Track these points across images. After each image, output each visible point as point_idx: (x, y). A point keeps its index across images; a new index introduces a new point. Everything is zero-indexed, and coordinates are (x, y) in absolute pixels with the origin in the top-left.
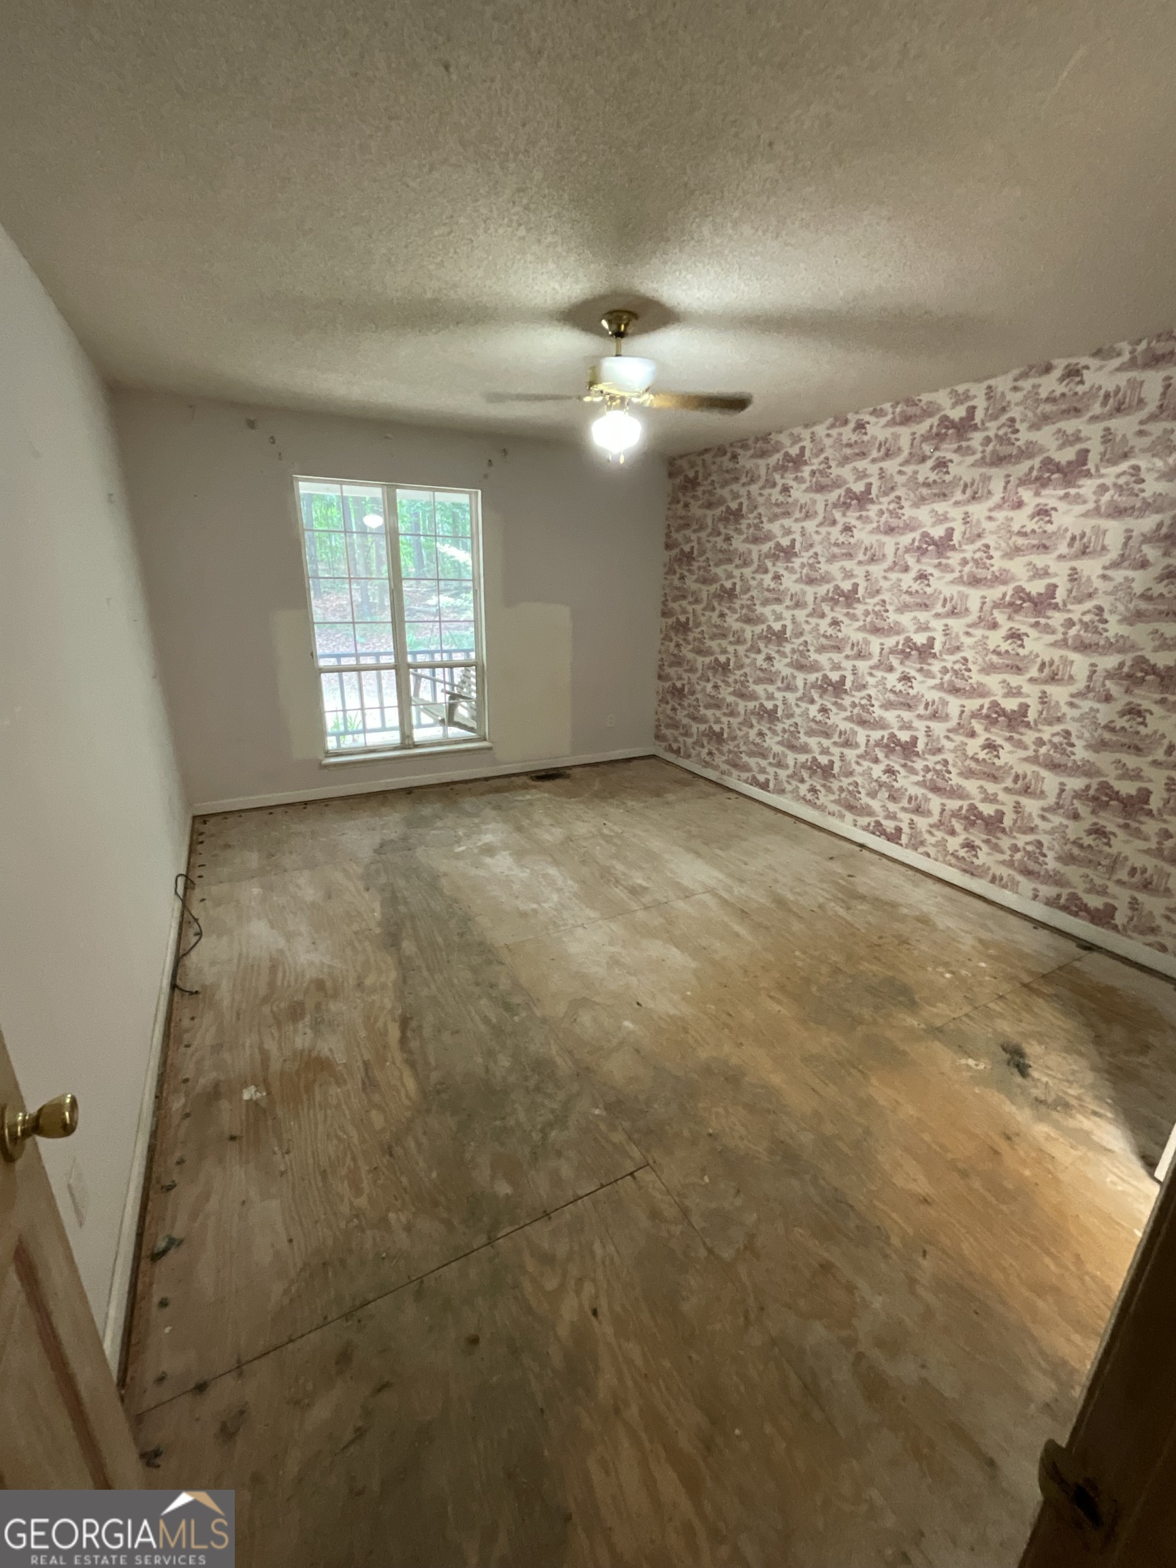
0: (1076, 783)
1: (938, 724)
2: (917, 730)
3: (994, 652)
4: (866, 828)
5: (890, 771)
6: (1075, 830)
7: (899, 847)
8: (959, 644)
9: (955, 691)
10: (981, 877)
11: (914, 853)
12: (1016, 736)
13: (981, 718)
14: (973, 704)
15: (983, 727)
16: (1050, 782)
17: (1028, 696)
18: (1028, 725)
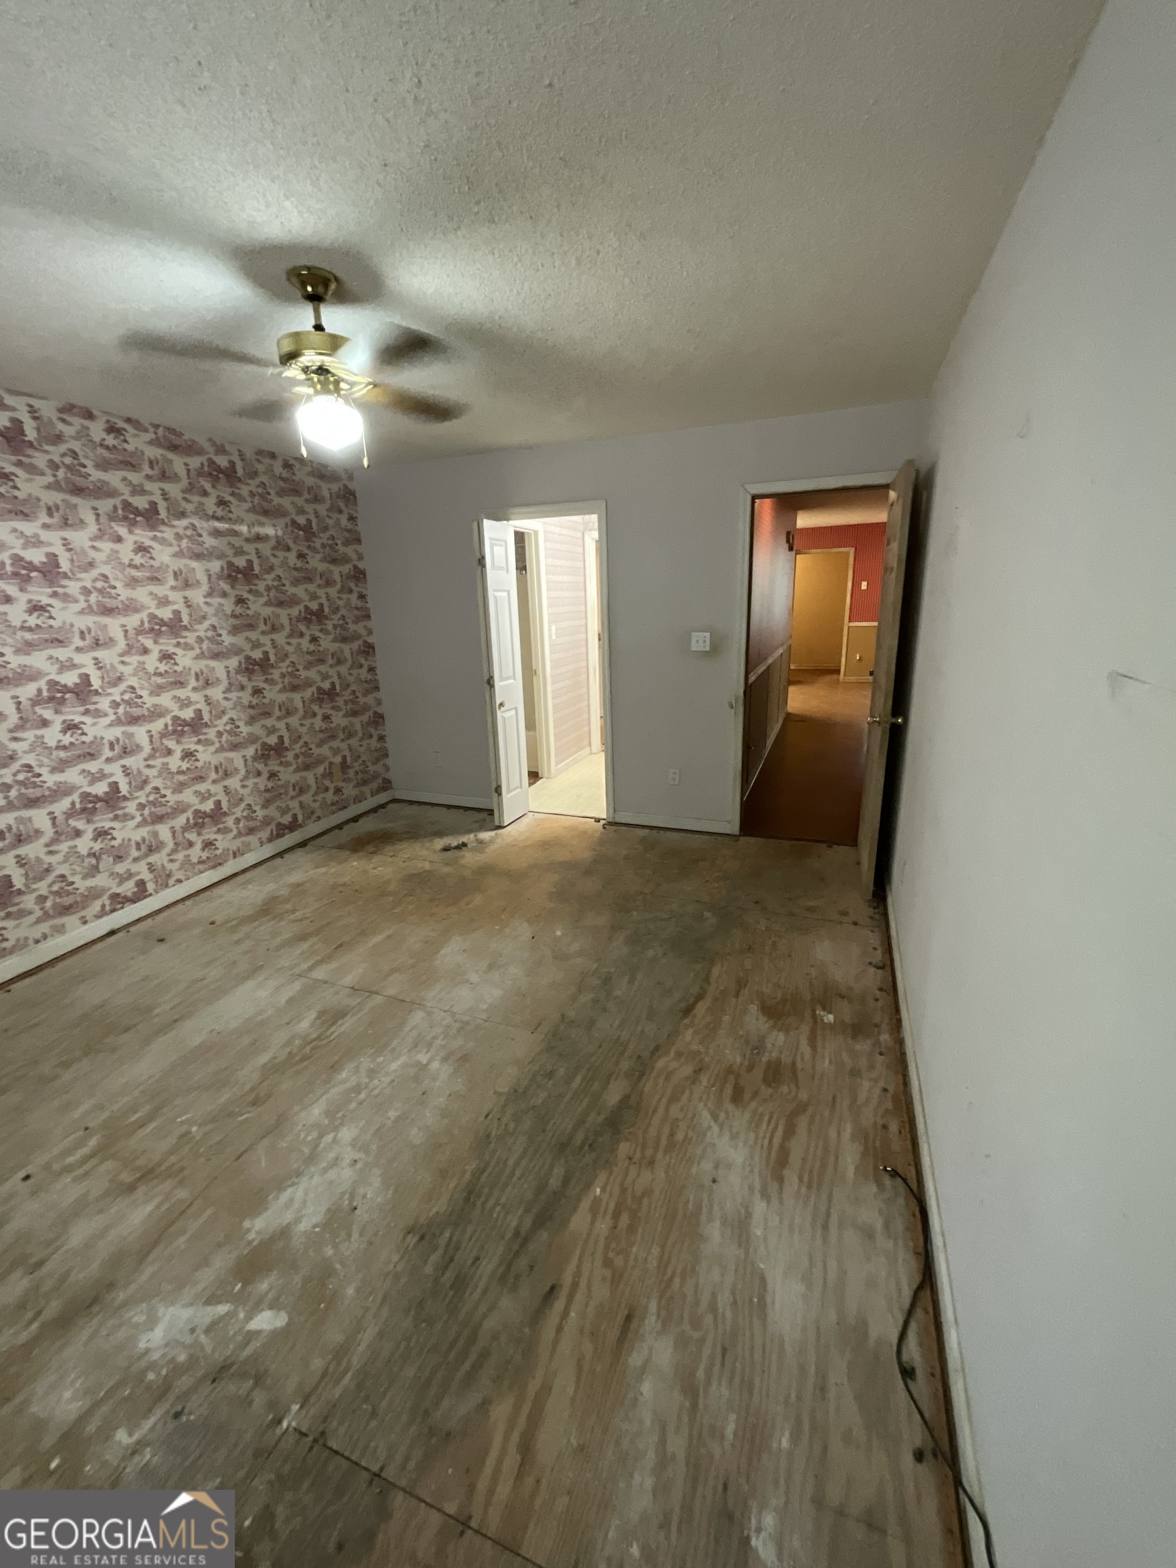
0: (250, 752)
1: (133, 759)
2: (112, 775)
3: (155, 674)
4: (102, 913)
5: (100, 834)
6: (262, 782)
7: (151, 898)
8: (119, 674)
9: (134, 720)
10: (226, 861)
11: (168, 891)
12: (202, 737)
13: (170, 735)
14: (158, 726)
15: (175, 742)
16: (237, 758)
17: (197, 703)
18: (206, 725)
